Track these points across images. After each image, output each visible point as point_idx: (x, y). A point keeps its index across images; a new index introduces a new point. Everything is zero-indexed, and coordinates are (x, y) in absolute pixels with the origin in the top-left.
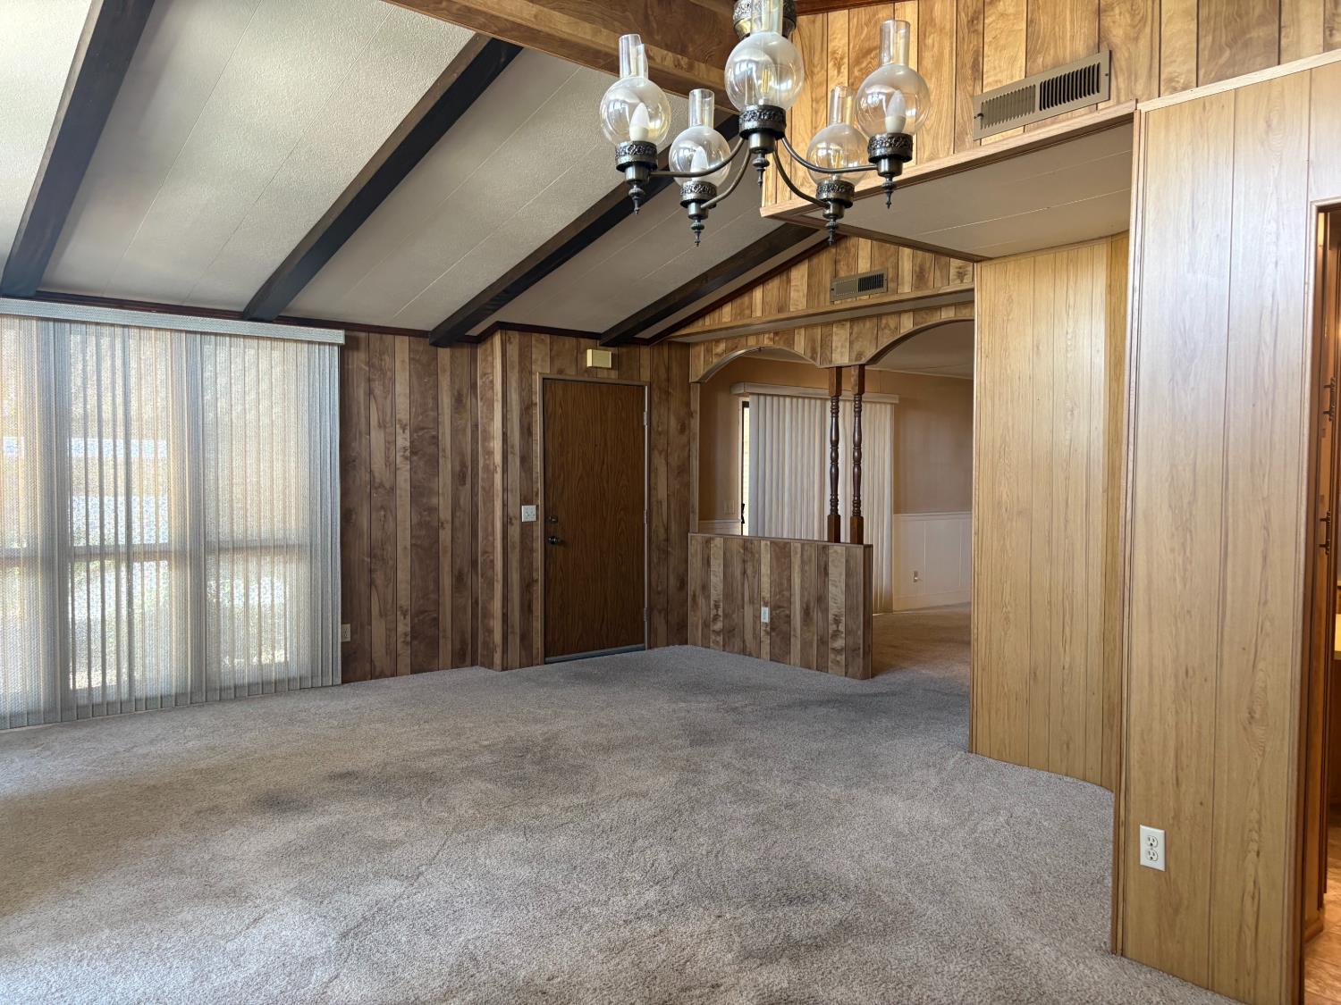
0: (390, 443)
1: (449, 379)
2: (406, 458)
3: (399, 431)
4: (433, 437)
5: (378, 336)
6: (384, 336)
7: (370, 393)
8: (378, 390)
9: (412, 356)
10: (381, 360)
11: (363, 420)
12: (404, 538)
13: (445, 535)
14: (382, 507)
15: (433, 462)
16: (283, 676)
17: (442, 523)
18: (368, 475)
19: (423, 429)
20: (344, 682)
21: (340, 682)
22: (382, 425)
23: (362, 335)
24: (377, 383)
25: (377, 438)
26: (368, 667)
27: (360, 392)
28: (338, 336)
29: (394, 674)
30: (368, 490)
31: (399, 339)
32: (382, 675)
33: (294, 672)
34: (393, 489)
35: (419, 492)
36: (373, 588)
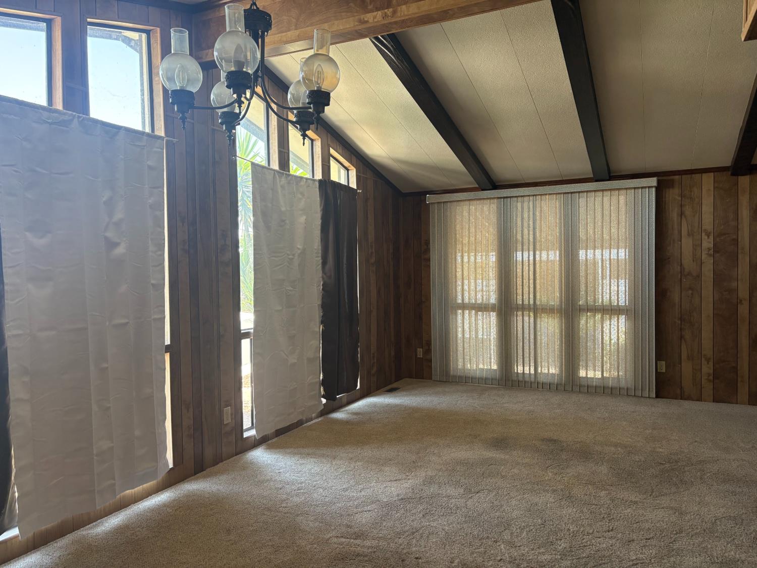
0: (697, 246)
1: (748, 196)
2: (710, 255)
3: (704, 237)
4: (733, 240)
5: (689, 176)
6: (693, 175)
7: (682, 214)
8: (688, 211)
9: (716, 185)
10: (691, 192)
11: (676, 232)
12: (707, 309)
13: (744, 310)
14: (690, 288)
15: (734, 258)
16: (615, 385)
17: (741, 301)
18: (679, 267)
19: (725, 234)
20: (657, 397)
21: (654, 396)
22: (690, 234)
23: (677, 177)
24: (687, 207)
25: (687, 244)
26: (678, 391)
27: (673, 214)
28: (653, 181)
29: (699, 399)
30: (680, 277)
31: (705, 176)
32: (689, 398)
33: (623, 384)
34: (699, 277)
35: (719, 279)
36: (683, 341)
